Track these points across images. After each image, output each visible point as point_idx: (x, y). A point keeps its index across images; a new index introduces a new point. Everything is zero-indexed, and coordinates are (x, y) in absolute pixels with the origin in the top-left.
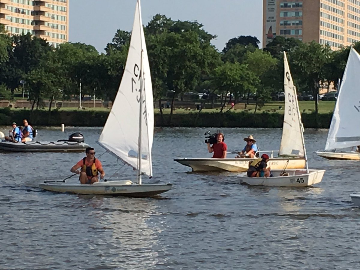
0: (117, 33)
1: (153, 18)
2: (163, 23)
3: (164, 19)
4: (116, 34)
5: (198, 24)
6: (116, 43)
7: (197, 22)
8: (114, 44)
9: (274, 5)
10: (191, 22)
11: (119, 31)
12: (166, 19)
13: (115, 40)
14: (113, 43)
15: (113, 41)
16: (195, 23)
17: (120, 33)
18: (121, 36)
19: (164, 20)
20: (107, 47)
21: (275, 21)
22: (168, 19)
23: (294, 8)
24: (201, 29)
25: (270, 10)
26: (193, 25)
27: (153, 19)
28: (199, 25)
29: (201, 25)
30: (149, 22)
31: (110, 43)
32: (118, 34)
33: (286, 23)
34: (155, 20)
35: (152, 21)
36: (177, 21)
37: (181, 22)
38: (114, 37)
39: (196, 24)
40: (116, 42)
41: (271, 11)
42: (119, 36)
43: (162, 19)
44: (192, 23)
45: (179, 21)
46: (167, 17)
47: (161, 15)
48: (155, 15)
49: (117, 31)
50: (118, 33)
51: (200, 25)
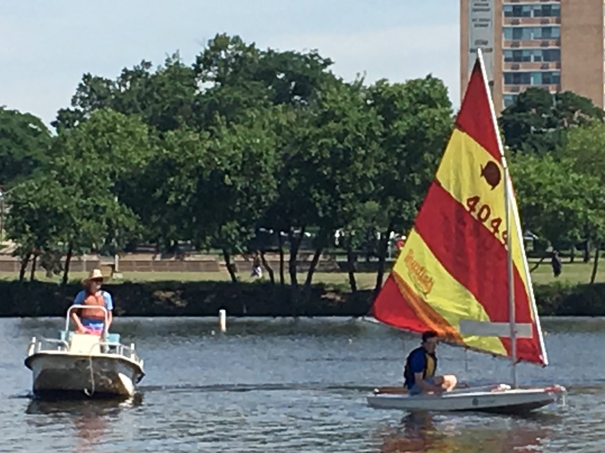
0: (82, 82)
1: (209, 45)
2: (237, 56)
3: (238, 46)
4: (81, 85)
5: (320, 58)
6: (82, 110)
7: (316, 55)
8: (77, 111)
9: (488, 10)
10: (302, 54)
11: (87, 77)
12: (242, 47)
13: (78, 100)
14: (72, 109)
15: (74, 103)
16: (312, 56)
17: (90, 83)
18: (92, 90)
19: (237, 49)
20: (58, 118)
21: (491, 50)
22: (247, 45)
23: (539, 18)
24: (326, 70)
25: (478, 22)
26: (307, 61)
27: (208, 48)
28: (321, 62)
29: (328, 62)
30: (199, 55)
31: (65, 108)
32: (84, 85)
33: (518, 55)
34: (212, 49)
35: (207, 52)
36: (267, 51)
37: (276, 54)
38: (74, 94)
39: (316, 58)
40: (82, 106)
41: (482, 26)
42: (89, 90)
43: (230, 47)
44: (304, 56)
45: (270, 52)
46: (244, 41)
47: (227, 35)
48: (213, 37)
49: (82, 77)
50: (85, 82)
51: (325, 61)
